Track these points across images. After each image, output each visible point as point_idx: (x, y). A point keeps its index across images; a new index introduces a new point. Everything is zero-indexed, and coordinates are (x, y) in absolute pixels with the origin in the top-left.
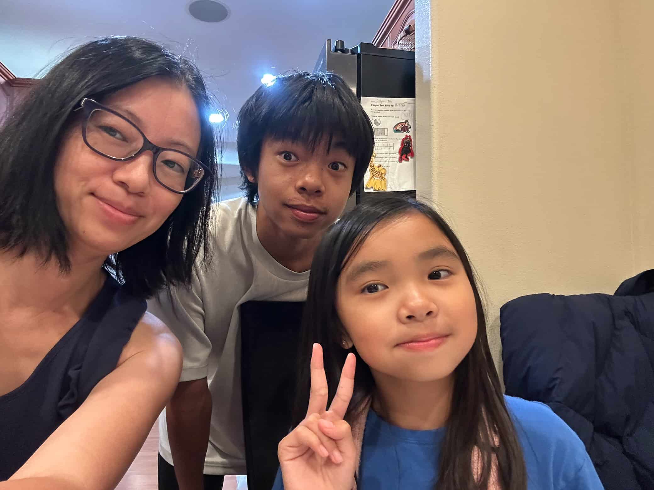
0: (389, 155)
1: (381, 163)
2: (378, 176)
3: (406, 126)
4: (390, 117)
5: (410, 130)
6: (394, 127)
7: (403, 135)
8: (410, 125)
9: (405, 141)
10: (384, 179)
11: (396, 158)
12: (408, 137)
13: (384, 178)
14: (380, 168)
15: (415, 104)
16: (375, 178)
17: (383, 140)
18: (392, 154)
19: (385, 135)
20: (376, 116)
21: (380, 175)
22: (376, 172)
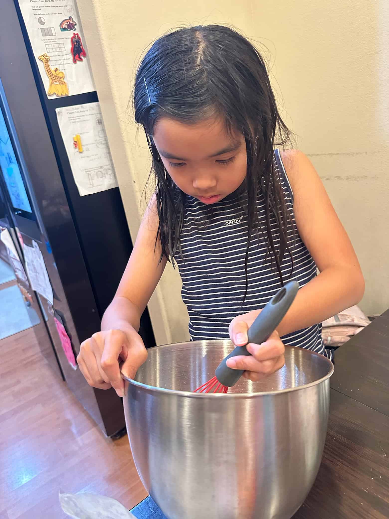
0: (63, 57)
2: (58, 81)
3: (71, 23)
6: (60, 25)
8: (75, 22)
10: (64, 83)
14: (58, 72)
16: (54, 83)
18: (65, 55)
19: (53, 35)
20: (39, 14)
21: (59, 79)
22: (54, 76)
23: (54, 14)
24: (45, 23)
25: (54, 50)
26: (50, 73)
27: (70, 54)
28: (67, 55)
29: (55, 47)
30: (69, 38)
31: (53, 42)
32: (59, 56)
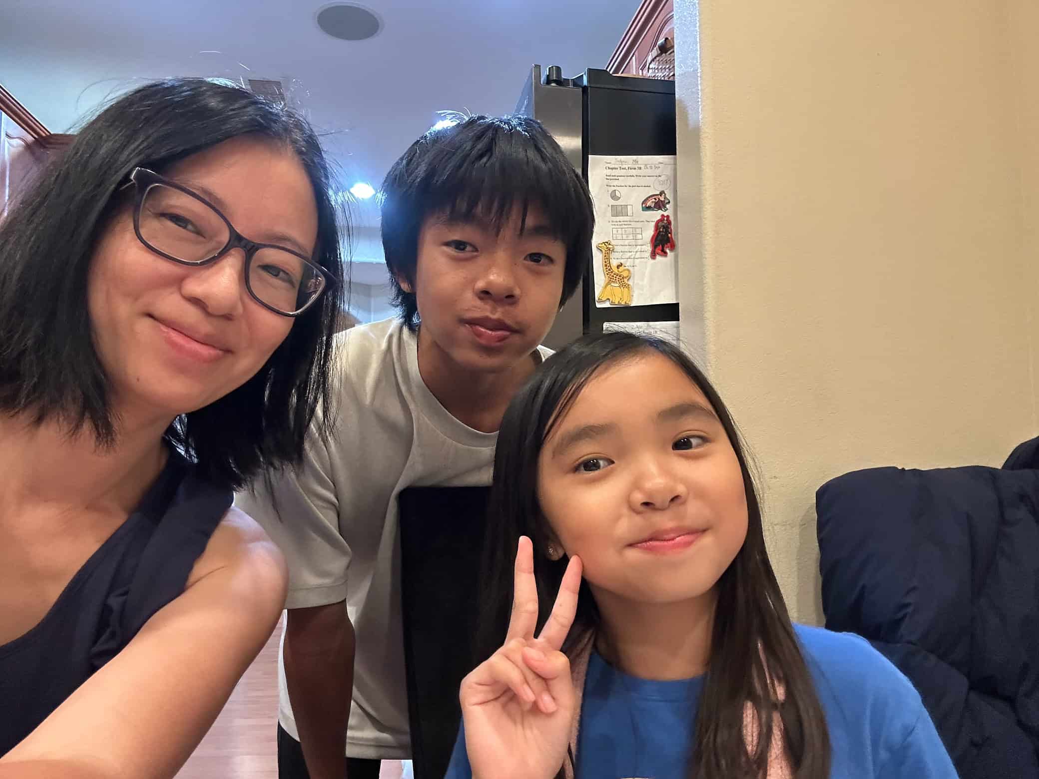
0: (636, 248)
2: (618, 282)
3: (662, 201)
8: (668, 199)
10: (628, 286)
13: (627, 284)
14: (621, 269)
15: (675, 164)
16: (612, 284)
17: (625, 223)
18: (640, 245)
19: (628, 216)
20: (614, 186)
21: (621, 279)
22: (614, 274)
23: (638, 186)
24: (619, 198)
25: (624, 237)
26: (609, 270)
27: (649, 245)
28: (642, 245)
29: (627, 232)
30: (652, 222)
31: (626, 225)
32: (629, 245)
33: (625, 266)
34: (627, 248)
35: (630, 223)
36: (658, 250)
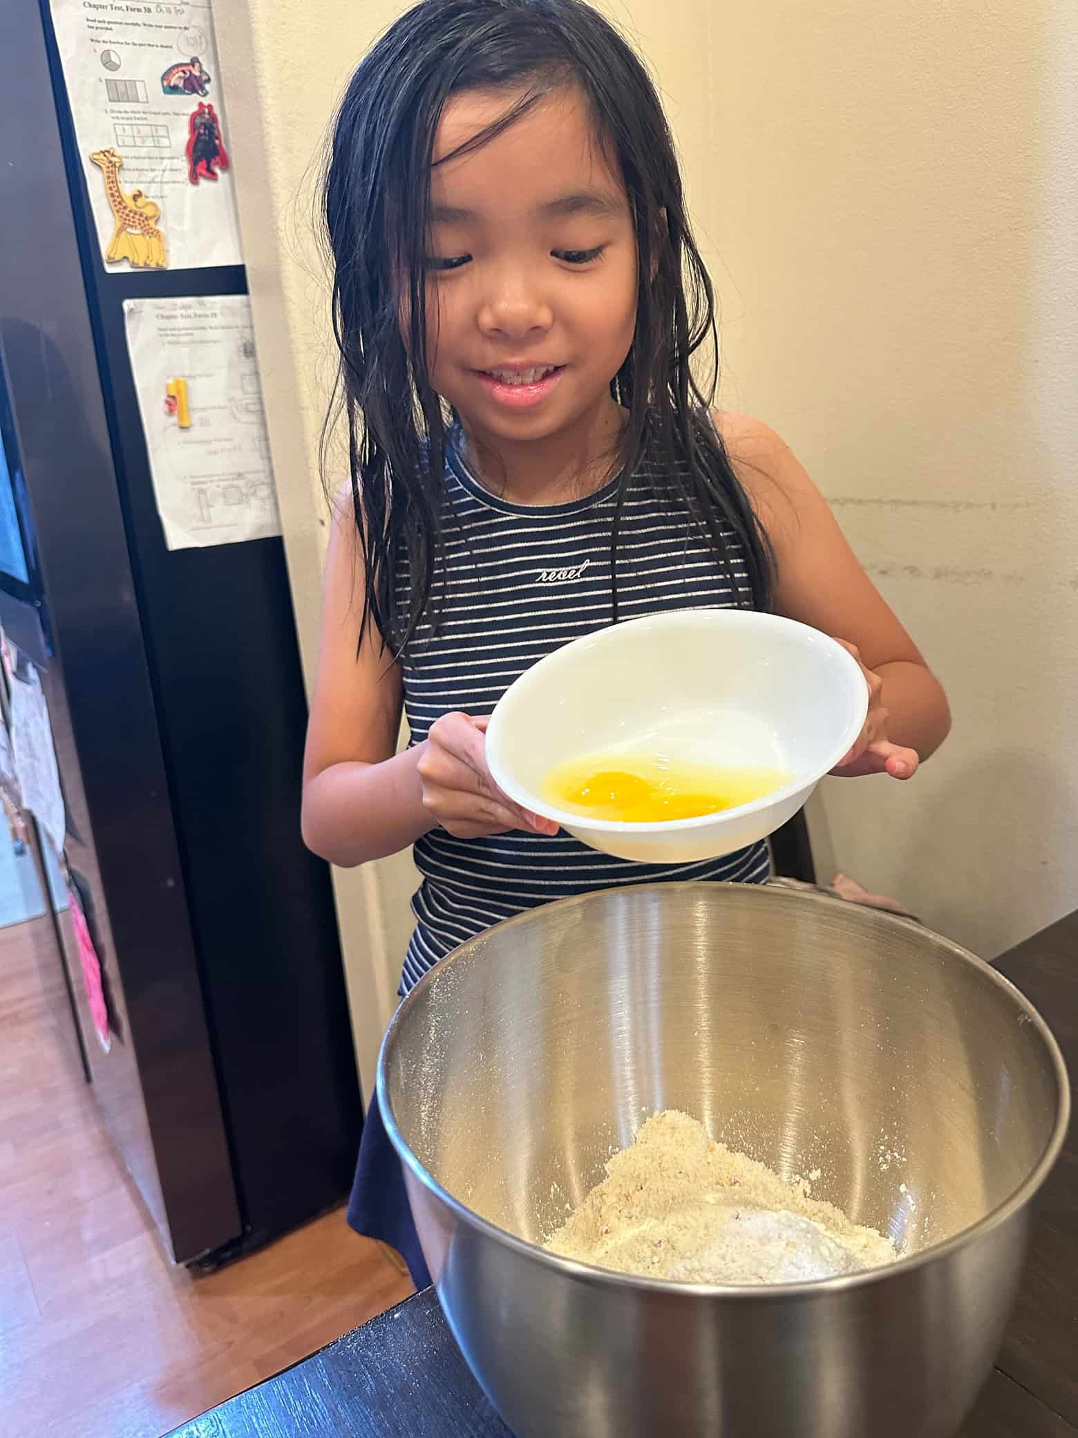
0: (162, 163)
1: (141, 187)
2: (139, 227)
3: (196, 77)
4: (147, 47)
5: (207, 86)
6: (163, 79)
7: (190, 103)
8: (206, 74)
9: (198, 121)
10: (157, 234)
11: (180, 170)
12: (207, 110)
13: (155, 230)
14: (140, 202)
15: (210, 7)
16: (129, 230)
17: (137, 115)
18: (169, 158)
19: (139, 102)
20: (104, 42)
21: (143, 221)
22: (130, 211)
23: (150, 44)
24: (119, 66)
25: (138, 142)
26: (120, 203)
28: (173, 158)
29: (142, 133)
31: (138, 119)
32: (149, 158)
33: (147, 197)
34: (145, 164)
35: (144, 116)
36: (202, 167)
